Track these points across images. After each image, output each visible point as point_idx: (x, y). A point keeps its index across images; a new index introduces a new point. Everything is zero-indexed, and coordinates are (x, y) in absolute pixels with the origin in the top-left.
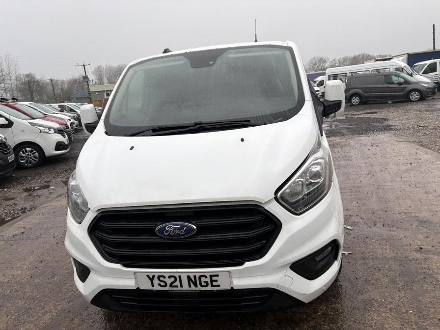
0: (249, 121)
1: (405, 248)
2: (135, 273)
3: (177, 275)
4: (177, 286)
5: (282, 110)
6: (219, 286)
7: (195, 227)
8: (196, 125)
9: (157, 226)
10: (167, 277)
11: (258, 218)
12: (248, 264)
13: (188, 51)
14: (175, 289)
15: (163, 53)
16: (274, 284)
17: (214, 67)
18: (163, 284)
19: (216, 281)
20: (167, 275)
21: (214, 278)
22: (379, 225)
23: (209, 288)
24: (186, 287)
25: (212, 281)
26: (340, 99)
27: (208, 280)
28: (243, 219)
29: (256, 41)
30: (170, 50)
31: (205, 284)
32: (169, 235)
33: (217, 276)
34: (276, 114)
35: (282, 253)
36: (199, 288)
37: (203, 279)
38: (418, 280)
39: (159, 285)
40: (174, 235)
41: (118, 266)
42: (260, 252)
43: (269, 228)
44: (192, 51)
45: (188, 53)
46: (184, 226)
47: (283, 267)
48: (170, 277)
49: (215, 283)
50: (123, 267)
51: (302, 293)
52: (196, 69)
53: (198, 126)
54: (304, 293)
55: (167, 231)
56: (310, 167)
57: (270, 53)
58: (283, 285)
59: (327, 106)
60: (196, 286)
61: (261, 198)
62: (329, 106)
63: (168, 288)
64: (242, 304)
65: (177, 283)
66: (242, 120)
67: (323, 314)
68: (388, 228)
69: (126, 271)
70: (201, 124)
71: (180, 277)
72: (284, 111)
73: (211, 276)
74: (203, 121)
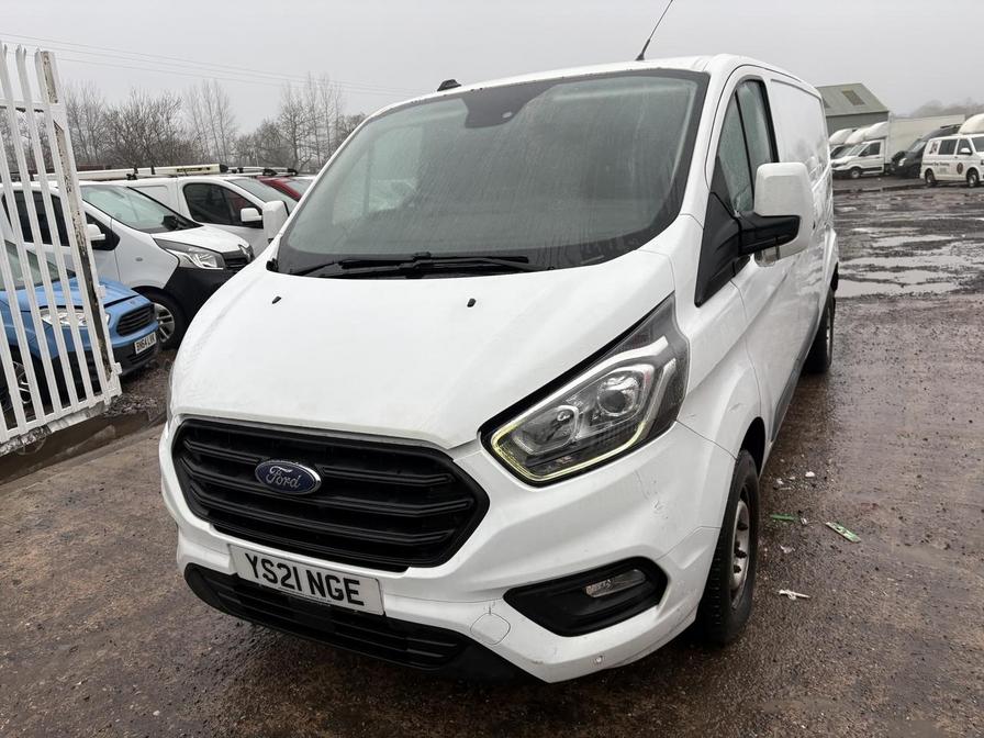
0: (525, 260)
1: (961, 614)
2: (229, 545)
3: (290, 565)
4: (293, 587)
5: (609, 237)
6: (361, 603)
7: (318, 478)
8: (417, 258)
9: (260, 461)
10: (275, 565)
11: (439, 479)
12: (412, 572)
13: (477, 87)
14: (289, 590)
15: (439, 90)
16: (462, 626)
17: (506, 127)
18: (271, 577)
19: (356, 592)
20: (275, 563)
21: (352, 586)
22: (937, 544)
23: (344, 603)
24: (306, 592)
25: (349, 592)
26: (795, 214)
27: (341, 586)
28: (408, 478)
29: (641, 58)
30: (459, 82)
31: (337, 594)
32: (274, 485)
33: (357, 583)
34: (591, 245)
35: (482, 562)
36: (328, 599)
37: (333, 583)
38: (935, 702)
39: (265, 576)
40: (281, 487)
41: (205, 526)
42: (438, 553)
43: (459, 504)
44: (483, 87)
45: (478, 91)
46: (297, 472)
47: (488, 592)
48: (280, 566)
49: (354, 597)
50: (213, 528)
51: (530, 658)
52: (470, 130)
53: (418, 262)
54: (539, 660)
55: (271, 476)
56: (606, 379)
57: (645, 90)
58: (483, 632)
59: (748, 231)
60: (324, 595)
61: (443, 437)
62: (756, 229)
63: (278, 586)
64: (409, 650)
65: (292, 581)
66: (507, 255)
67: (640, 719)
68: (957, 555)
69: (215, 538)
70: (428, 256)
71: (295, 569)
72: (614, 240)
73: (347, 581)
74: (434, 252)
